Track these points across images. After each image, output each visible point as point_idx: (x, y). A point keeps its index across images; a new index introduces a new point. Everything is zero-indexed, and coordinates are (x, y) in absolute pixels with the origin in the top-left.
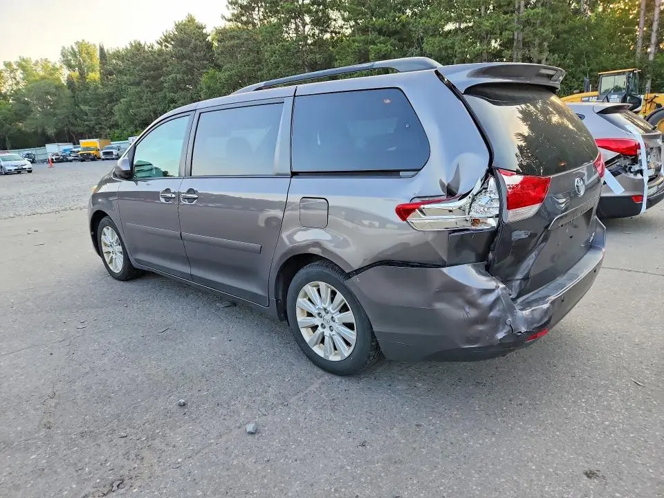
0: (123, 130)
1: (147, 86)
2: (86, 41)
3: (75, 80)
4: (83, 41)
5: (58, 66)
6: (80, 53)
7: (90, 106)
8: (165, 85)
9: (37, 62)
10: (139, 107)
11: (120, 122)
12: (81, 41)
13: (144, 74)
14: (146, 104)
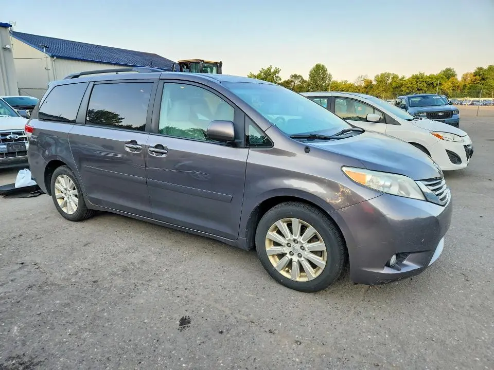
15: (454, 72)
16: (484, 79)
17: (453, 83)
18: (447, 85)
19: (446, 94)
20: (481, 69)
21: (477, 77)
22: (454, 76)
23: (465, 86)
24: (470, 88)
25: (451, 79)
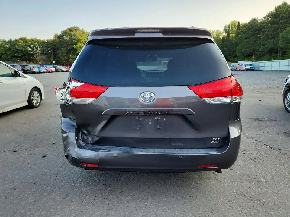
0: (238, 58)
1: (253, 39)
2: (236, 21)
3: (225, 38)
4: (234, 21)
5: (222, 32)
6: (232, 26)
7: (228, 48)
8: (261, 37)
9: (215, 31)
10: (247, 48)
11: (238, 55)
12: (233, 21)
13: (253, 33)
14: (251, 46)
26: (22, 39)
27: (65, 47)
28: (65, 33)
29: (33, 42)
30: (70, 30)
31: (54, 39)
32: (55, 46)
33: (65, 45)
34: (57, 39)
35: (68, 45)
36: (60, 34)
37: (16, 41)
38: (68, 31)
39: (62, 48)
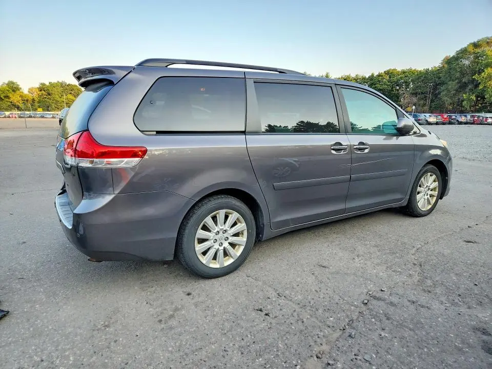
15: (18, 85)
16: (49, 94)
17: (21, 96)
18: (15, 98)
19: (18, 108)
20: (43, 84)
21: (43, 92)
22: (19, 90)
23: (33, 100)
24: (39, 102)
25: (18, 92)
26: (387, 73)
27: (456, 79)
28: (463, 52)
29: (403, 76)
30: (476, 45)
31: (441, 65)
32: (440, 78)
33: (458, 75)
34: (446, 66)
35: (463, 74)
36: (454, 56)
37: (379, 75)
38: (471, 49)
39: (450, 81)
